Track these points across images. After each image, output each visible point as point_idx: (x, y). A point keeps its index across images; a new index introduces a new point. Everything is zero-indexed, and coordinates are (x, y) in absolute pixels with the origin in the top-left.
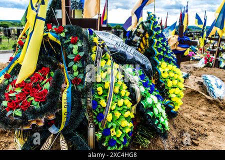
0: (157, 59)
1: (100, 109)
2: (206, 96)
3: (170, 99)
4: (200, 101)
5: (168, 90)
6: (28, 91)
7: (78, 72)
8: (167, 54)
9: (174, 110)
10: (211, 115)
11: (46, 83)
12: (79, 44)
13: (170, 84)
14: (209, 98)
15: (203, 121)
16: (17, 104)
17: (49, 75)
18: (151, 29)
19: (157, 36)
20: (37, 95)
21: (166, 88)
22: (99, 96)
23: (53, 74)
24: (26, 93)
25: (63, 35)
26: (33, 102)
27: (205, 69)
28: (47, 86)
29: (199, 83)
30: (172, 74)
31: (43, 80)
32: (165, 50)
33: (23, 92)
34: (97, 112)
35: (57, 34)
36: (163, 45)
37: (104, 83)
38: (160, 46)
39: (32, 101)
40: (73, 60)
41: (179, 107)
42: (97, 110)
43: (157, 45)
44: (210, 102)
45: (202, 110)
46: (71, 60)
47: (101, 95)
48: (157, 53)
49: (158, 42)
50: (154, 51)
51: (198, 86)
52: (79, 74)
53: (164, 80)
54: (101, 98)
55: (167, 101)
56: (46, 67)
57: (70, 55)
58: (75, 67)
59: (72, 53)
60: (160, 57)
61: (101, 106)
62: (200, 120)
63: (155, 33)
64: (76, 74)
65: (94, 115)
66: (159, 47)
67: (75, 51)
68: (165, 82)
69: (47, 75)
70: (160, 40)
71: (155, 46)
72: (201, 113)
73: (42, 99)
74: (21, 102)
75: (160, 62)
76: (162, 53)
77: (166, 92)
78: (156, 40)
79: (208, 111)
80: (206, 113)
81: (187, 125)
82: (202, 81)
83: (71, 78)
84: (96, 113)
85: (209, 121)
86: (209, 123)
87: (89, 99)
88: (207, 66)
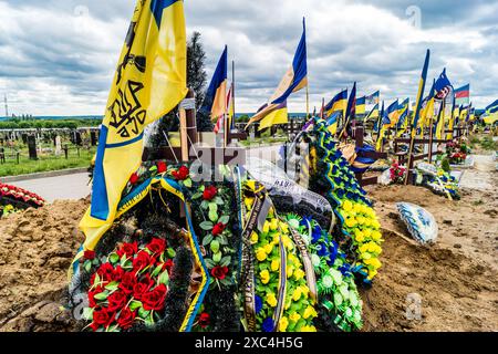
0: (335, 197)
1: (266, 311)
2: (407, 239)
3: (361, 261)
4: (399, 248)
5: (357, 247)
6: (131, 288)
7: (220, 254)
8: (351, 185)
9: (369, 278)
10: (421, 273)
11: (161, 271)
12: (219, 201)
13: (360, 236)
14: (412, 242)
15: (410, 286)
16: (111, 314)
17: (166, 255)
18: (322, 145)
19: (333, 158)
20: (147, 297)
21: (355, 244)
22: (264, 285)
23: (172, 253)
24: (126, 291)
25: (187, 183)
26: (141, 311)
27: (393, 186)
28: (164, 278)
29: (391, 216)
30: (362, 220)
31: (156, 266)
32: (346, 179)
33: (120, 289)
34: (261, 316)
35: (177, 181)
36: (343, 171)
37: (271, 262)
38: (339, 173)
39: (138, 308)
40: (210, 231)
41: (375, 273)
42: (262, 313)
43: (334, 172)
44: (416, 250)
45: (405, 265)
46: (207, 232)
47: (267, 285)
48: (335, 185)
49: (335, 168)
50: (329, 183)
51: (390, 221)
52: (222, 257)
53: (349, 230)
54: (268, 290)
55: (358, 264)
56: (157, 238)
57: (205, 222)
58: (215, 244)
59: (208, 219)
60: (340, 193)
61: (269, 305)
62: (405, 284)
63: (329, 152)
64: (217, 257)
65: (258, 322)
66: (337, 176)
67: (213, 215)
68: (352, 233)
69: (162, 254)
70: (337, 164)
71: (330, 174)
72: (405, 270)
73: (157, 306)
74: (117, 311)
75: (341, 201)
76: (342, 186)
77: (354, 250)
78: (331, 165)
79: (415, 266)
80: (413, 270)
81: (388, 299)
82: (395, 212)
83: (208, 265)
84: (260, 319)
85: (420, 286)
86: (421, 289)
87: (249, 295)
88: (395, 181)
